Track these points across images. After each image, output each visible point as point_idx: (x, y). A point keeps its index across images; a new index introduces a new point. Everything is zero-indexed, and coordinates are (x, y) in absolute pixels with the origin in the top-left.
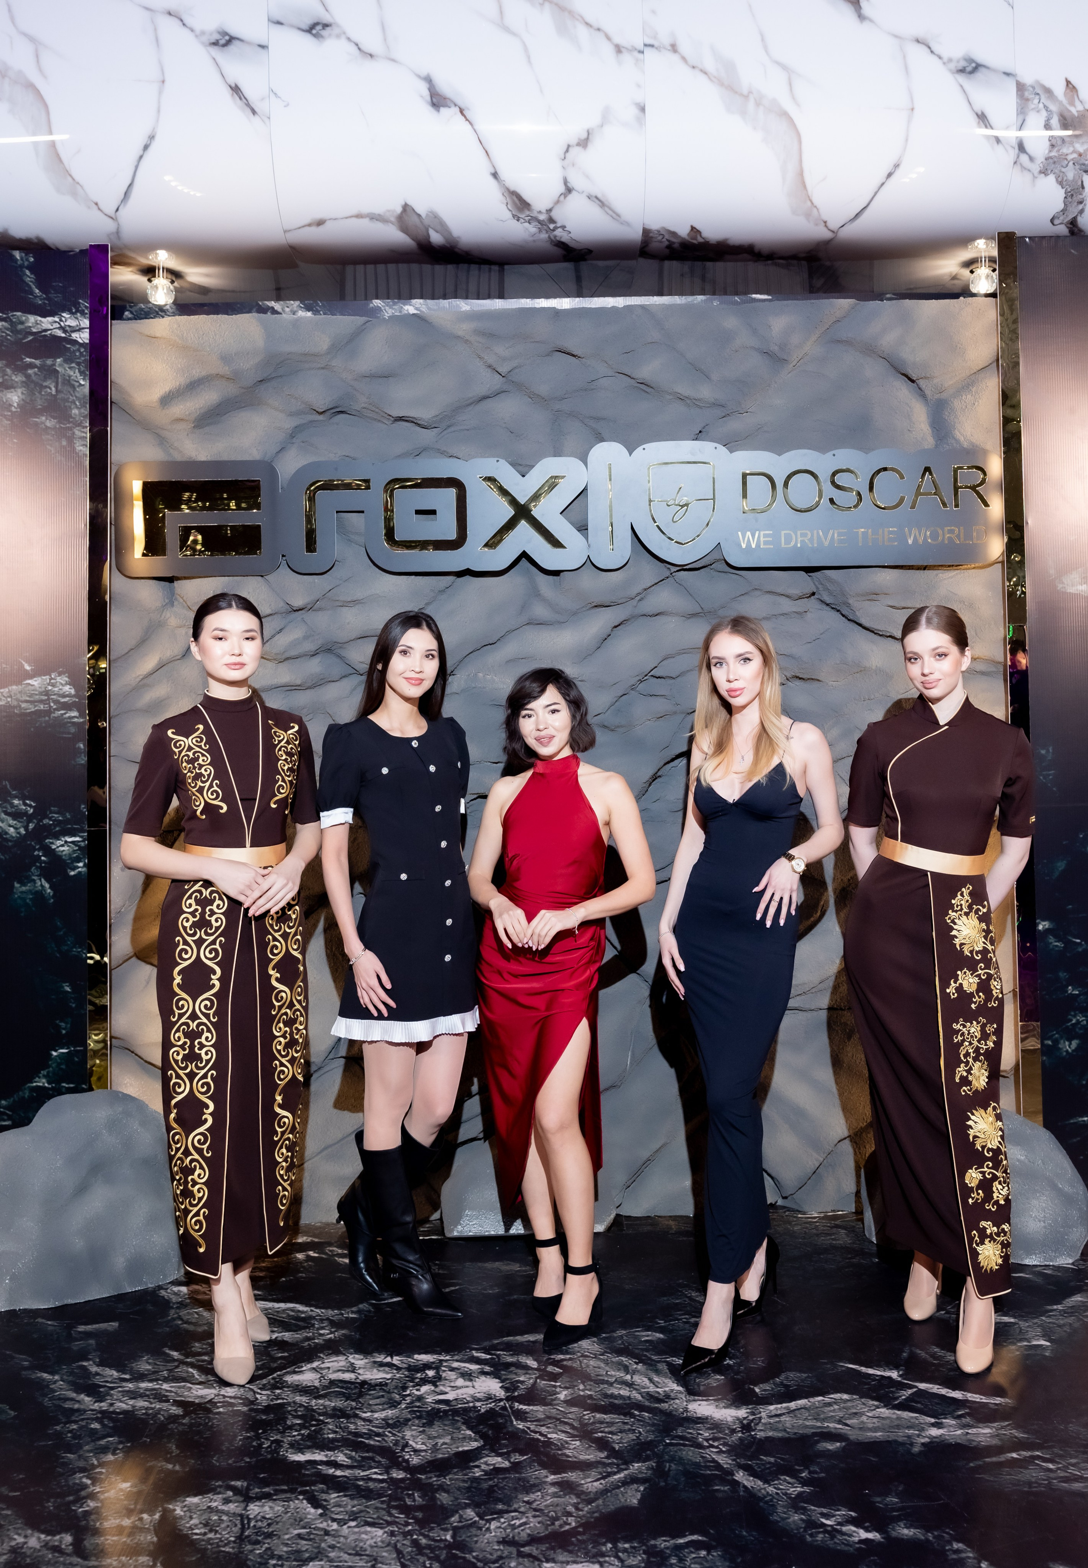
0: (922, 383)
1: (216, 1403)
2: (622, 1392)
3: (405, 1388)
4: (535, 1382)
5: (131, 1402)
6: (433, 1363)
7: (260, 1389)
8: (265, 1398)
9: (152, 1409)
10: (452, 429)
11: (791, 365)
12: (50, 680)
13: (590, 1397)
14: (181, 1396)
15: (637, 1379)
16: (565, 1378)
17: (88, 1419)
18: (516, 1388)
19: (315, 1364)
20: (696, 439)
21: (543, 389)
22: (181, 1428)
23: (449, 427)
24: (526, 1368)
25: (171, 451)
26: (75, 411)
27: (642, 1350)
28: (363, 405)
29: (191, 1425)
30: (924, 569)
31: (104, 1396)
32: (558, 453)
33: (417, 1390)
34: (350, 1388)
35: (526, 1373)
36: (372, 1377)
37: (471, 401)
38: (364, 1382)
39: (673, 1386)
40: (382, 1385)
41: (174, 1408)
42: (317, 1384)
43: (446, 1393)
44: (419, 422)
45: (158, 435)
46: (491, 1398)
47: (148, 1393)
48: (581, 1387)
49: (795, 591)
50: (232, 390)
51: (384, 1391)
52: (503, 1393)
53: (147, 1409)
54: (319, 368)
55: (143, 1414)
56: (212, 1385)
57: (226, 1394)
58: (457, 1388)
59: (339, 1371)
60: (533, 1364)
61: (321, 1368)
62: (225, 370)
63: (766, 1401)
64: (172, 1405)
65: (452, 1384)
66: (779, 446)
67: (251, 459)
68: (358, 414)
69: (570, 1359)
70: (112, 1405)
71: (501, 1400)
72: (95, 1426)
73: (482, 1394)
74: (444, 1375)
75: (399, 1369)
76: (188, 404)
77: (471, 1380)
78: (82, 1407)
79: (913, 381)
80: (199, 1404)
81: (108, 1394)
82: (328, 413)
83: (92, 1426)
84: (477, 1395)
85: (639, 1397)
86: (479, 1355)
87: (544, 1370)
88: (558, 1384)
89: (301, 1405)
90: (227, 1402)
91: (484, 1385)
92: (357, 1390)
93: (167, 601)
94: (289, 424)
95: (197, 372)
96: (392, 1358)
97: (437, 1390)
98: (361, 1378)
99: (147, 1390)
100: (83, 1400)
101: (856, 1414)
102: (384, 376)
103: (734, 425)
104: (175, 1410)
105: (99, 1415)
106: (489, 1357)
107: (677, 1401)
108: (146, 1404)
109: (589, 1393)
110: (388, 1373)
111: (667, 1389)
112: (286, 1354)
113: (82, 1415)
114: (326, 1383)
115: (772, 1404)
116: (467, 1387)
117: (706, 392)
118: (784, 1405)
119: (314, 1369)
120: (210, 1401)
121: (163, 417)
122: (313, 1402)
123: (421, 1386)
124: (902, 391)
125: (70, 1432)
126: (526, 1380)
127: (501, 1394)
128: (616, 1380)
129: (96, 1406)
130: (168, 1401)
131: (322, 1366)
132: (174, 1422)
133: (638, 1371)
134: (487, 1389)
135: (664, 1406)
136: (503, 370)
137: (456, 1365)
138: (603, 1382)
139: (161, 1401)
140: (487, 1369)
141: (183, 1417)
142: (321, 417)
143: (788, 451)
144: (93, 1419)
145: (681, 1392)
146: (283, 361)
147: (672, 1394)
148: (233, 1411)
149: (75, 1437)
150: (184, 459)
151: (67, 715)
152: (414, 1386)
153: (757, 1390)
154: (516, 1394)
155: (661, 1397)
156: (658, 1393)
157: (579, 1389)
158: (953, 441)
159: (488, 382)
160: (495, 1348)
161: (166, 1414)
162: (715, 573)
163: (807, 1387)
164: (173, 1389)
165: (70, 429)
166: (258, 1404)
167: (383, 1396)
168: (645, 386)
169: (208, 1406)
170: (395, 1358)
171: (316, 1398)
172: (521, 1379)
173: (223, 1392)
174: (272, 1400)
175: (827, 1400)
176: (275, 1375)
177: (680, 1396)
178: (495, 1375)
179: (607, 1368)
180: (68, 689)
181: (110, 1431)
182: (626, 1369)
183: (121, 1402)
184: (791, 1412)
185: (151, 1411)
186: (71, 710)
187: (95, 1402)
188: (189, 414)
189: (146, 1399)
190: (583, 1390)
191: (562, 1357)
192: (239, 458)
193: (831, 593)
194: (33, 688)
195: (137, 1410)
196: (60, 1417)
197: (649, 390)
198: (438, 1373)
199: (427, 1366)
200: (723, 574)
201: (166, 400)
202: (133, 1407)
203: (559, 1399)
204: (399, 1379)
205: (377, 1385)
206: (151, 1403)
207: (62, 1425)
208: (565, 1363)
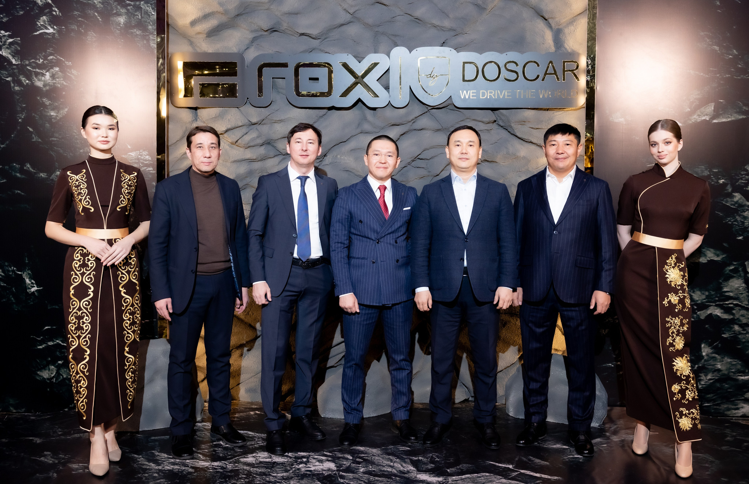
0: (550, 21)
1: (209, 468)
2: (388, 470)
3: (292, 465)
4: (351, 464)
5: (172, 466)
6: (306, 456)
7: (229, 463)
8: (231, 467)
9: (181, 469)
10: (326, 40)
11: (488, 11)
12: (140, 153)
13: (374, 471)
14: (194, 465)
15: (396, 465)
16: (364, 463)
17: (153, 472)
18: (342, 467)
19: (254, 455)
20: (442, 46)
21: (370, 21)
22: (193, 477)
23: (326, 38)
24: (347, 459)
25: (196, 48)
26: (150, 27)
27: (399, 454)
28: (285, 28)
29: (197, 476)
30: (548, 110)
31: (161, 464)
32: (376, 52)
33: (298, 466)
34: (268, 464)
35: (347, 461)
36: (279, 461)
37: (335, 26)
38: (275, 462)
39: (411, 468)
40: (282, 464)
41: (191, 469)
42: (254, 462)
43: (311, 467)
44: (311, 36)
45: (190, 40)
46: (330, 470)
47: (179, 463)
48: (371, 467)
49: (486, 120)
50: (224, 19)
51: (283, 466)
52: (336, 468)
53: (179, 469)
54: (265, 9)
55: (177, 471)
56: (208, 461)
57: (214, 465)
58: (316, 466)
59: (264, 458)
60: (351, 458)
61: (256, 456)
62: (220, 9)
63: (452, 475)
64: (190, 468)
65: (314, 464)
66: (480, 50)
67: (233, 52)
68: (283, 32)
69: (367, 456)
70: (163, 467)
71: (334, 471)
72: (156, 475)
73: (326, 468)
74: (310, 461)
75: (291, 458)
76: (203, 26)
77: (322, 463)
78: (150, 468)
79: (546, 20)
80: (202, 468)
81: (162, 463)
82: (269, 31)
83: (154, 475)
84: (324, 469)
85: (396, 472)
86: (327, 453)
87: (355, 460)
88: (360, 466)
89: (246, 470)
90: (214, 468)
91: (327, 465)
92: (271, 465)
93: (194, 118)
94: (251, 36)
95: (208, 10)
96: (288, 453)
97: (307, 466)
98: (274, 460)
99: (179, 462)
100: (151, 465)
101: (491, 481)
102: (295, 14)
103: (460, 39)
104: (191, 470)
105: (158, 471)
106: (331, 454)
107: (412, 474)
108: (178, 467)
109: (374, 469)
110: (286, 459)
111: (408, 469)
112: (242, 450)
113: (150, 471)
114: (258, 462)
115: (454, 476)
116: (320, 465)
117: (447, 23)
118: (460, 477)
119: (253, 456)
120: (207, 467)
121: (192, 31)
122: (252, 469)
123: (300, 464)
124: (540, 24)
125: (145, 477)
126: (346, 463)
127: (335, 469)
128: (386, 465)
129: (157, 468)
130: (188, 466)
131: (257, 455)
132: (190, 475)
133: (397, 462)
134: (329, 466)
135: (406, 475)
136: (351, 11)
137: (316, 457)
138: (380, 465)
139: (185, 466)
140: (330, 459)
141: (194, 473)
142: (266, 33)
143: (485, 52)
144: (155, 472)
145: (414, 470)
146: (248, 6)
147: (410, 471)
148: (216, 471)
149: (146, 479)
150: (201, 52)
151: (148, 169)
152: (297, 464)
153: (448, 471)
154: (341, 469)
155: (405, 472)
156: (404, 470)
157: (369, 468)
158: (564, 49)
159: (344, 17)
160: (334, 451)
161: (187, 471)
162: (449, 110)
163: (471, 470)
164: (191, 462)
165: (148, 35)
166: (227, 469)
167: (282, 468)
168: (418, 20)
169: (205, 469)
170: (290, 453)
171: (253, 467)
172: (344, 463)
173: (212, 464)
174: (233, 468)
175: (479, 475)
176: (236, 458)
177: (414, 472)
178: (333, 461)
179: (383, 460)
180: (148, 157)
181: (162, 477)
182: (391, 461)
183: (168, 466)
184: (462, 479)
185: (180, 470)
186: (149, 167)
187: (156, 466)
188: (204, 30)
189: (179, 465)
190: (371, 468)
191: (363, 455)
192: (227, 52)
193: (503, 121)
194: (132, 156)
195: (174, 470)
196: (141, 471)
197: (420, 22)
198: (308, 460)
199: (303, 457)
200: (452, 111)
201: (193, 23)
202: (173, 468)
203: (360, 471)
204: (291, 462)
205: (280, 464)
206: (181, 467)
207: (141, 474)
208: (364, 458)
